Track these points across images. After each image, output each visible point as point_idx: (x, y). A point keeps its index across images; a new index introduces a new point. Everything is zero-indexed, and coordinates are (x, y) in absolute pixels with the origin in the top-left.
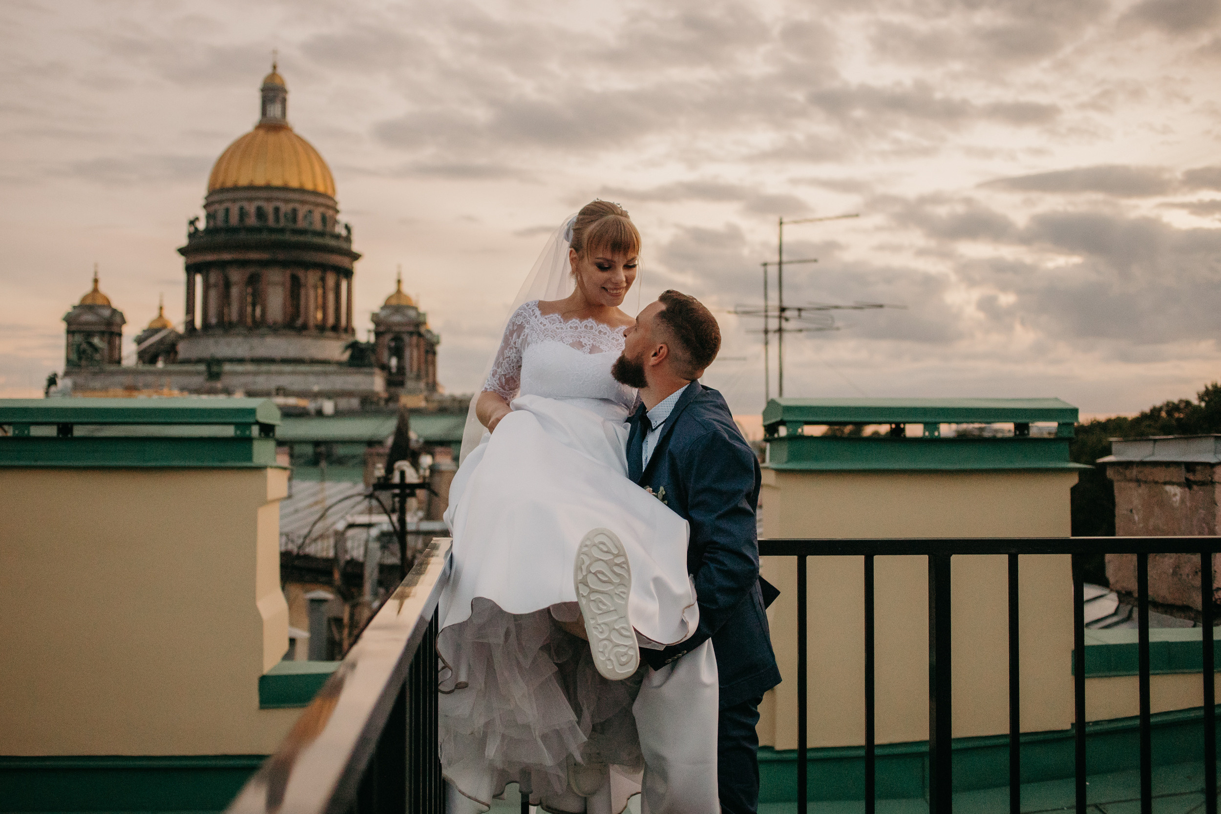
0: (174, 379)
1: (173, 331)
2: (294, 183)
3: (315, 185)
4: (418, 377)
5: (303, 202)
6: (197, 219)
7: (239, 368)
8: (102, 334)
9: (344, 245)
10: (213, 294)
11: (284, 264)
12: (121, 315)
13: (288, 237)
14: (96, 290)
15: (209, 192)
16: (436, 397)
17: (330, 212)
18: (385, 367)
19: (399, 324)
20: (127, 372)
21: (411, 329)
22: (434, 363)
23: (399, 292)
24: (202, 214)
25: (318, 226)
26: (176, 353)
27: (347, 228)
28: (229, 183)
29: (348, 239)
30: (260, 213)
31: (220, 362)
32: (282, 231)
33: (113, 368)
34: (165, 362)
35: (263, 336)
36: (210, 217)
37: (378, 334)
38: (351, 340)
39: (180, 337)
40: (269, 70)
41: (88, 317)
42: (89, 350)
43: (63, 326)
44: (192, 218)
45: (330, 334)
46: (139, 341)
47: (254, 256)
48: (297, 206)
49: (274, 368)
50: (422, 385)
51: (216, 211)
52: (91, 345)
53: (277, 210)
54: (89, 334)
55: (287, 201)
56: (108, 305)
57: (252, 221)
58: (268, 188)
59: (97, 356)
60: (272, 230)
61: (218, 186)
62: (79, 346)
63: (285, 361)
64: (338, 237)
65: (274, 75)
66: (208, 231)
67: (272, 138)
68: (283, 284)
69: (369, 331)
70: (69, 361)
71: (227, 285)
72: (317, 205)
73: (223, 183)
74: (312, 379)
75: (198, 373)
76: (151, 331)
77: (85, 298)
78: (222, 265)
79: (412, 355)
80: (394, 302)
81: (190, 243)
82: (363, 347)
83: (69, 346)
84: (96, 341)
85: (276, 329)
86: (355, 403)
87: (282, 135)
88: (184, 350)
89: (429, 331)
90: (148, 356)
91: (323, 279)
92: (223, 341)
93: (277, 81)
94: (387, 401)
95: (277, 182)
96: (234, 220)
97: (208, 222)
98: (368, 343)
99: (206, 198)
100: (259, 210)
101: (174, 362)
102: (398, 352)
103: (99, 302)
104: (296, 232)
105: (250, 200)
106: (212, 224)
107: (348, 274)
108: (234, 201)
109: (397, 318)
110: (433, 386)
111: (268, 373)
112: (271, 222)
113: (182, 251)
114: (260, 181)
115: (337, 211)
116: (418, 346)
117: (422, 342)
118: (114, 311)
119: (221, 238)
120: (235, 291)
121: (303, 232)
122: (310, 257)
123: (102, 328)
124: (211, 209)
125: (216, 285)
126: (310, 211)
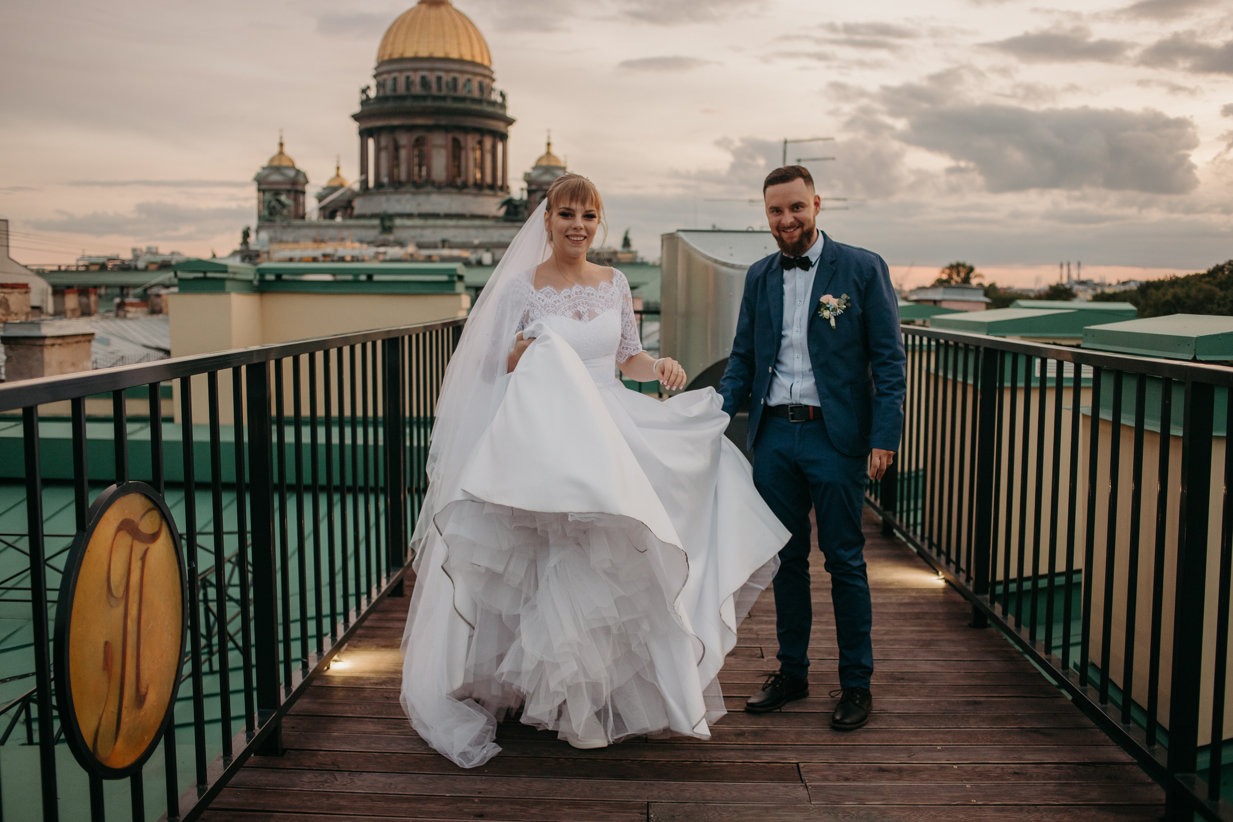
0: (352, 233)
1: (350, 189)
2: (454, 55)
3: (473, 56)
5: (462, 72)
6: (368, 88)
7: (408, 222)
8: (288, 191)
9: (500, 111)
10: (384, 155)
11: (446, 129)
12: (305, 176)
13: (449, 104)
14: (281, 153)
15: (378, 63)
17: (487, 81)
20: (311, 226)
23: (548, 153)
24: (373, 83)
25: (476, 94)
26: (352, 208)
27: (502, 95)
28: (396, 56)
29: (503, 106)
30: (424, 82)
31: (392, 217)
32: (444, 98)
33: (299, 222)
34: (344, 217)
35: (428, 193)
36: (380, 85)
37: (530, 192)
38: (507, 197)
39: (355, 195)
41: (276, 177)
42: (278, 207)
43: (255, 185)
44: (364, 86)
45: (488, 192)
46: (320, 198)
47: (420, 121)
48: (457, 75)
49: (439, 222)
51: (385, 80)
52: (279, 201)
53: (439, 79)
54: (277, 193)
55: (448, 71)
56: (293, 167)
57: (417, 90)
58: (430, 59)
59: (285, 212)
60: (435, 98)
61: (386, 58)
62: (270, 202)
63: (449, 216)
64: (494, 103)
66: (378, 99)
67: (433, 12)
68: (445, 147)
69: (522, 189)
70: (260, 218)
71: (397, 148)
72: (476, 74)
73: (391, 55)
74: (472, 232)
75: (373, 227)
76: (332, 189)
77: (272, 160)
78: (392, 129)
80: (544, 163)
81: (362, 109)
82: (518, 203)
83: (260, 203)
84: (283, 198)
85: (439, 187)
87: (443, 9)
88: (359, 206)
90: (330, 212)
91: (480, 143)
92: (394, 198)
95: (439, 54)
96: (401, 89)
97: (378, 91)
98: (521, 199)
99: (376, 69)
100: (423, 78)
101: (351, 217)
103: (285, 163)
104: (456, 99)
105: (416, 70)
106: (381, 93)
107: (503, 137)
108: (401, 71)
109: (546, 178)
111: (435, 227)
112: (434, 91)
113: (356, 117)
114: (424, 53)
115: (493, 80)
118: (298, 172)
119: (390, 105)
120: (403, 153)
121: (463, 99)
122: (470, 122)
123: (288, 187)
124: (381, 78)
125: (386, 148)
126: (469, 80)
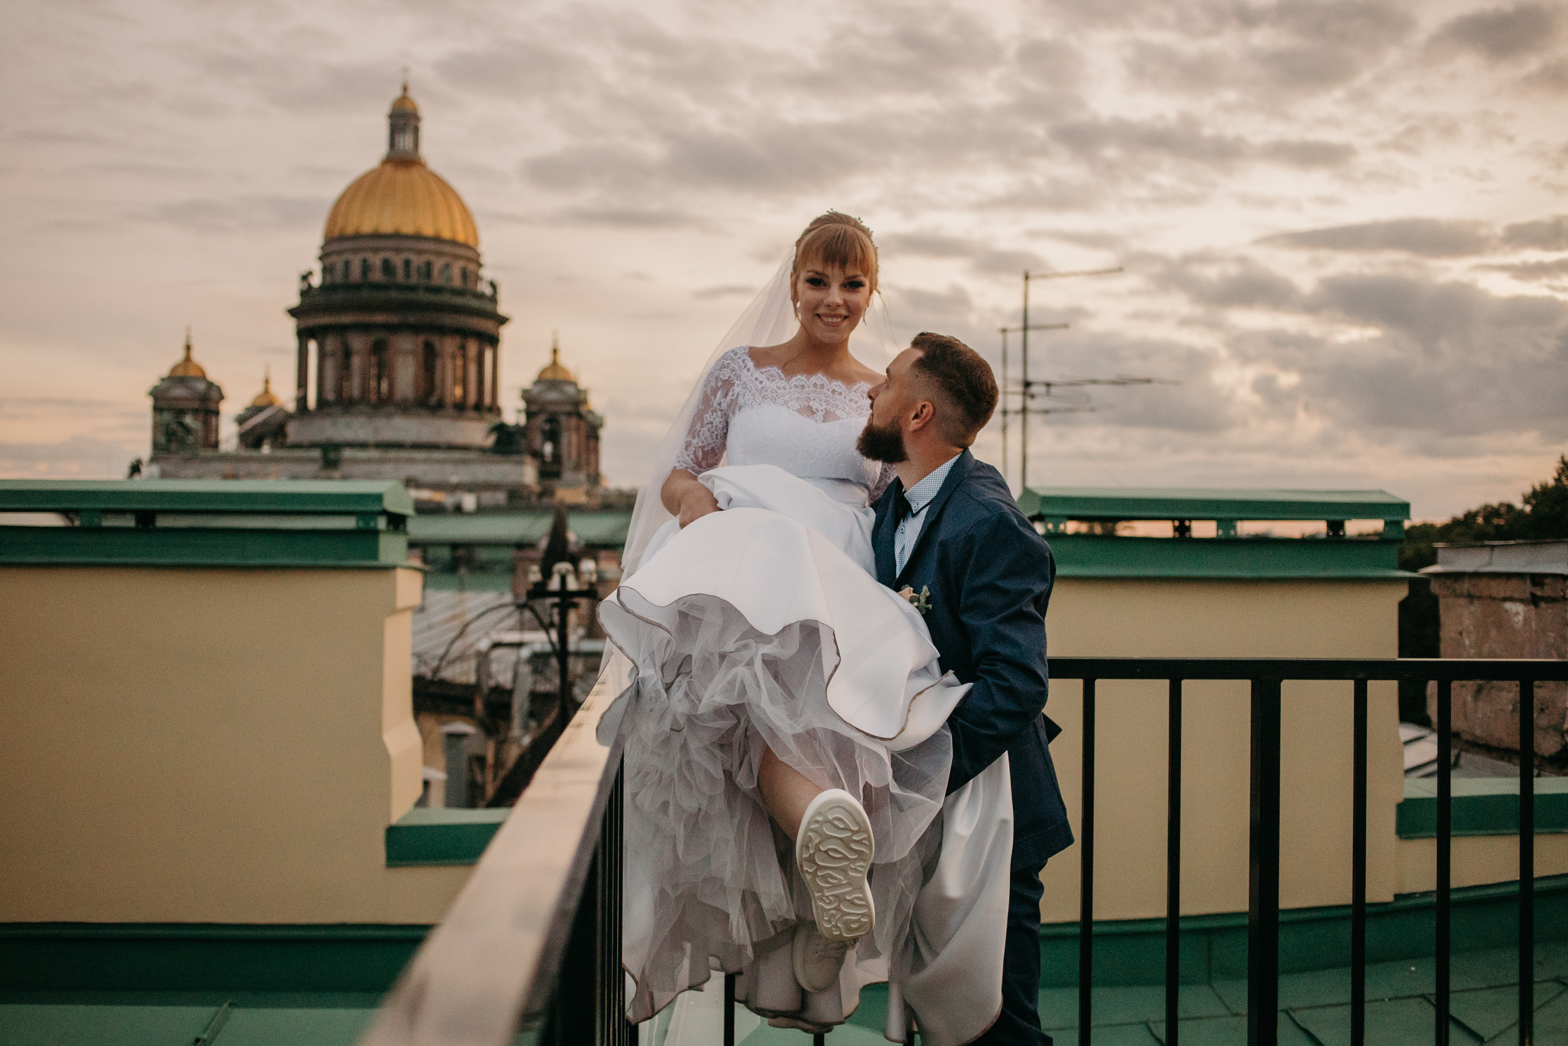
0: (283, 467)
1: (281, 410)
2: (428, 230)
3: (454, 233)
4: (577, 467)
5: (440, 254)
6: (310, 273)
7: (361, 454)
8: (195, 412)
9: (488, 306)
10: (330, 364)
11: (415, 329)
12: (219, 389)
13: (420, 296)
14: (188, 359)
15: (325, 239)
16: (599, 490)
17: (472, 267)
18: (537, 455)
19: (555, 403)
20: (226, 458)
21: (568, 408)
22: (596, 450)
23: (555, 363)
24: (317, 267)
25: (457, 282)
26: (284, 436)
27: (493, 285)
28: (350, 230)
29: (493, 299)
30: (387, 267)
31: (338, 446)
32: (414, 288)
33: (210, 453)
34: (273, 446)
35: (389, 416)
36: (326, 270)
37: (530, 415)
38: (496, 421)
39: (289, 416)
40: (397, 93)
41: (179, 392)
42: (180, 432)
43: (149, 402)
44: (304, 270)
45: (471, 413)
46: (241, 420)
47: (380, 318)
48: (432, 258)
49: (404, 454)
50: (582, 476)
51: (334, 264)
52: (182, 425)
53: (407, 263)
54: (180, 412)
55: (420, 252)
56: (203, 377)
57: (377, 276)
58: (397, 236)
59: (190, 439)
60: (401, 288)
61: (336, 233)
62: (168, 425)
63: (417, 446)
64: (481, 296)
65: (404, 99)
66: (323, 288)
67: (401, 175)
68: (413, 353)
69: (519, 411)
70: (156, 445)
71: (347, 354)
72: (457, 257)
73: (343, 229)
74: (449, 468)
75: (312, 460)
76: (255, 410)
77: (174, 369)
78: (341, 330)
79: (571, 440)
80: (549, 376)
81: (302, 302)
82: (512, 430)
83: (156, 426)
84: (188, 420)
85: (405, 408)
86: (500, 497)
87: (415, 173)
88: (294, 431)
89: (590, 412)
90: (252, 439)
91: (463, 348)
92: (343, 421)
93: (408, 107)
94: (541, 495)
95: (408, 229)
96: (356, 274)
97: (324, 278)
98: (517, 425)
99: (322, 248)
100: (386, 262)
101: (283, 446)
102: (553, 436)
103: (192, 373)
104: (431, 290)
105: (376, 250)
106: (329, 279)
107: (493, 341)
108: (355, 251)
109: (552, 396)
110: (595, 478)
111: (397, 461)
112: (401, 277)
113: (293, 312)
114: (387, 227)
115: (480, 265)
116: (578, 429)
117: (583, 425)
118: (210, 385)
119: (338, 297)
120: (356, 362)
121: (438, 290)
122: (448, 320)
123: (196, 404)
124: (328, 261)
125: (333, 354)
126: (447, 266)
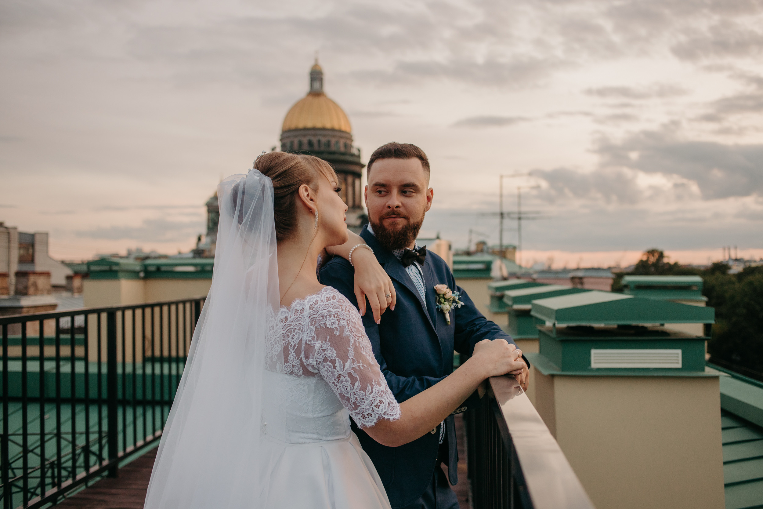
2: (328, 125)
3: (340, 126)
5: (334, 136)
9: (357, 160)
13: (326, 156)
15: (282, 132)
17: (349, 141)
25: (342, 149)
27: (359, 150)
28: (293, 127)
29: (359, 157)
30: (310, 143)
32: (322, 153)
36: (283, 145)
38: (360, 213)
40: (313, 63)
43: (205, 209)
48: (330, 138)
51: (286, 142)
53: (319, 141)
55: (324, 136)
57: (305, 147)
58: (314, 129)
61: (287, 128)
64: (353, 155)
65: (316, 65)
67: (316, 101)
70: (208, 228)
72: (342, 137)
73: (290, 127)
83: (209, 219)
87: (321, 99)
91: (345, 180)
93: (318, 69)
95: (319, 125)
99: (281, 135)
100: (310, 141)
104: (330, 153)
105: (305, 136)
107: (359, 175)
108: (296, 136)
112: (316, 148)
114: (310, 125)
115: (352, 141)
124: (284, 141)
126: (337, 142)
